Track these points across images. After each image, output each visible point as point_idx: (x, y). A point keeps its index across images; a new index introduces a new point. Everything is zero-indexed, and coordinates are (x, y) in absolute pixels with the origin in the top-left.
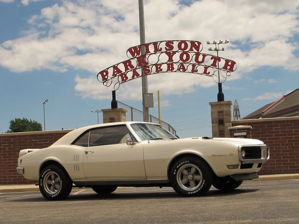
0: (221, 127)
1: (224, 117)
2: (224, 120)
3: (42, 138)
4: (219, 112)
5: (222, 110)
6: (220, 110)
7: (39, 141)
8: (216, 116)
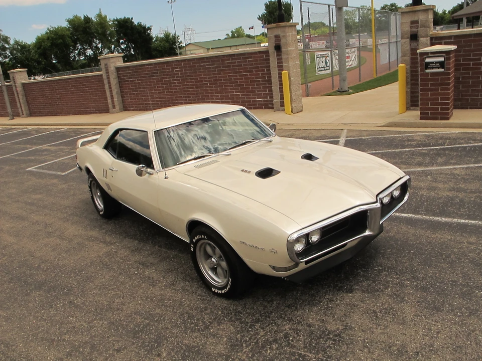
0: (414, 44)
1: (419, 29)
2: (419, 34)
3: (209, 62)
4: (413, 22)
5: (416, 19)
6: (413, 19)
7: (207, 65)
8: (407, 28)
